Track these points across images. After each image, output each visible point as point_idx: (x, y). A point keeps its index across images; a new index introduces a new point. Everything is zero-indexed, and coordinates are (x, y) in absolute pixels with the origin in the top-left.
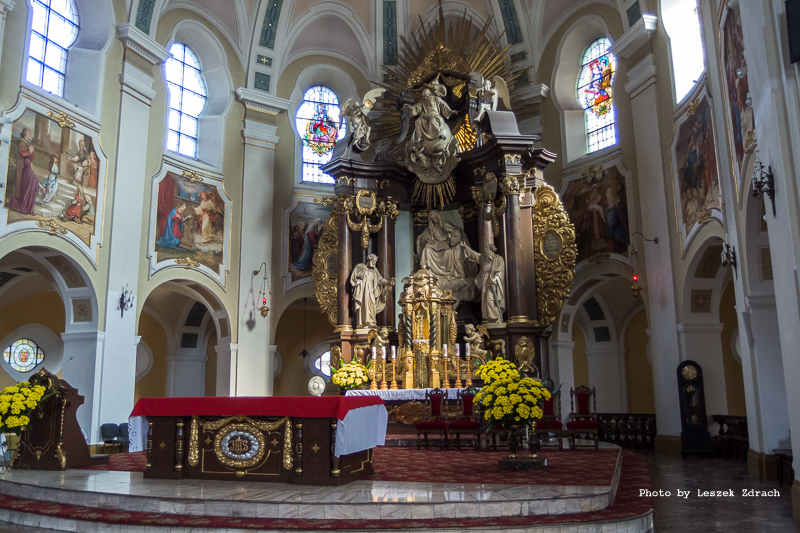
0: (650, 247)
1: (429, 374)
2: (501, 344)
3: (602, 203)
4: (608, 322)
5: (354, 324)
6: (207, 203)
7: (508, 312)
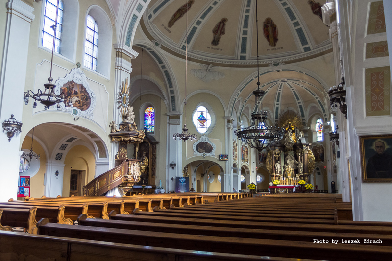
0: (328, 162)
1: (291, 182)
2: (302, 178)
3: (320, 152)
4: (320, 171)
5: (276, 173)
6: (246, 150)
7: (304, 172)
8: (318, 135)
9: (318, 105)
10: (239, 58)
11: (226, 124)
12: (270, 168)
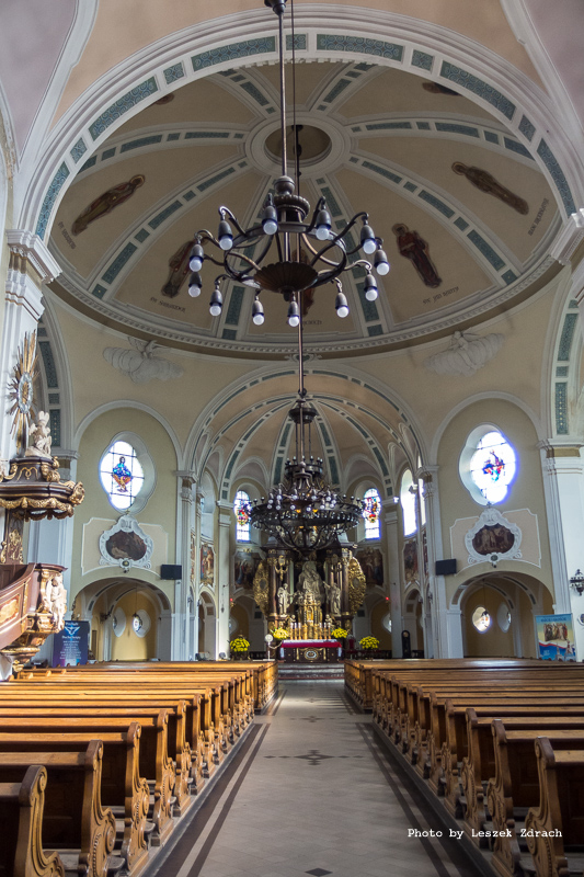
0: (392, 587)
1: (314, 634)
2: (339, 623)
3: (372, 563)
4: (364, 608)
5: (278, 612)
6: (209, 556)
7: (342, 610)
8: (368, 524)
9: (372, 459)
10: (220, 333)
11: (180, 491)
12: (263, 602)
